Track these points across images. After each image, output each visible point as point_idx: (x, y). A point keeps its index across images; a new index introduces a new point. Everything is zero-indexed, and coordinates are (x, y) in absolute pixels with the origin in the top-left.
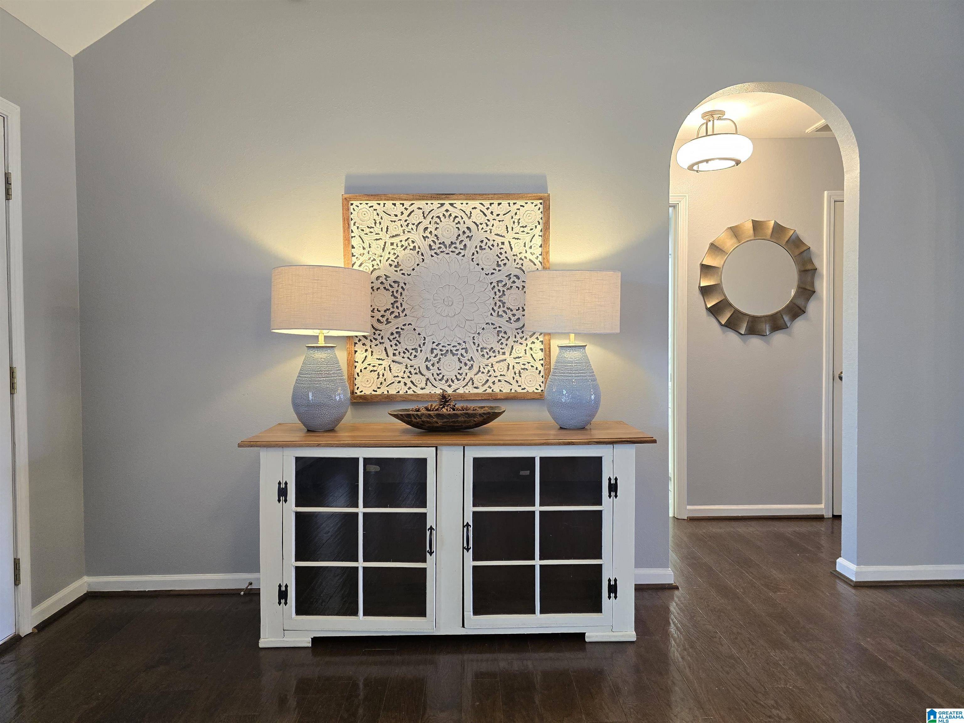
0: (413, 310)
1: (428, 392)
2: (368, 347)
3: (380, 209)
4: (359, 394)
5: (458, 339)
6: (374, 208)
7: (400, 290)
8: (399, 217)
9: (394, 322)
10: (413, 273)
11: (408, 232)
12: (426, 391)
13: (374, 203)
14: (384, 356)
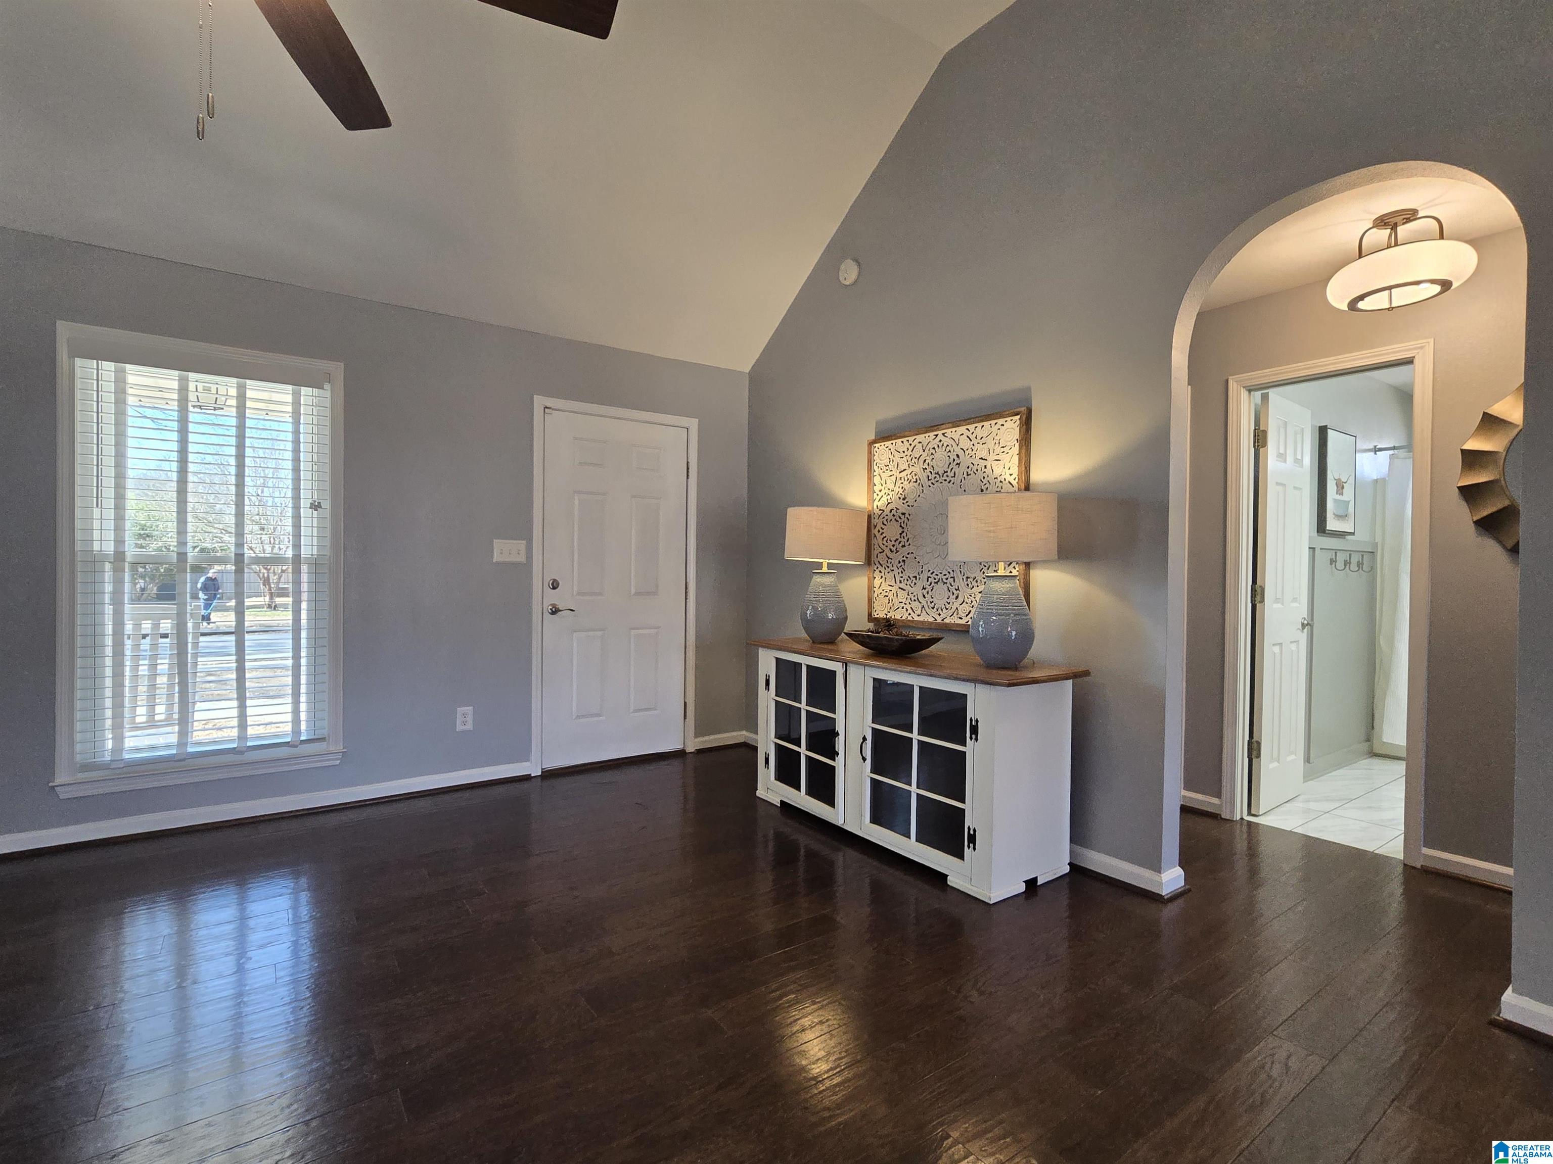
0: (915, 539)
1: (922, 620)
2: (883, 574)
3: (892, 447)
4: (876, 616)
5: (948, 568)
6: (889, 448)
7: (906, 520)
8: (906, 453)
9: (901, 550)
10: (915, 504)
11: (913, 466)
12: (921, 619)
13: (888, 443)
14: (893, 583)
